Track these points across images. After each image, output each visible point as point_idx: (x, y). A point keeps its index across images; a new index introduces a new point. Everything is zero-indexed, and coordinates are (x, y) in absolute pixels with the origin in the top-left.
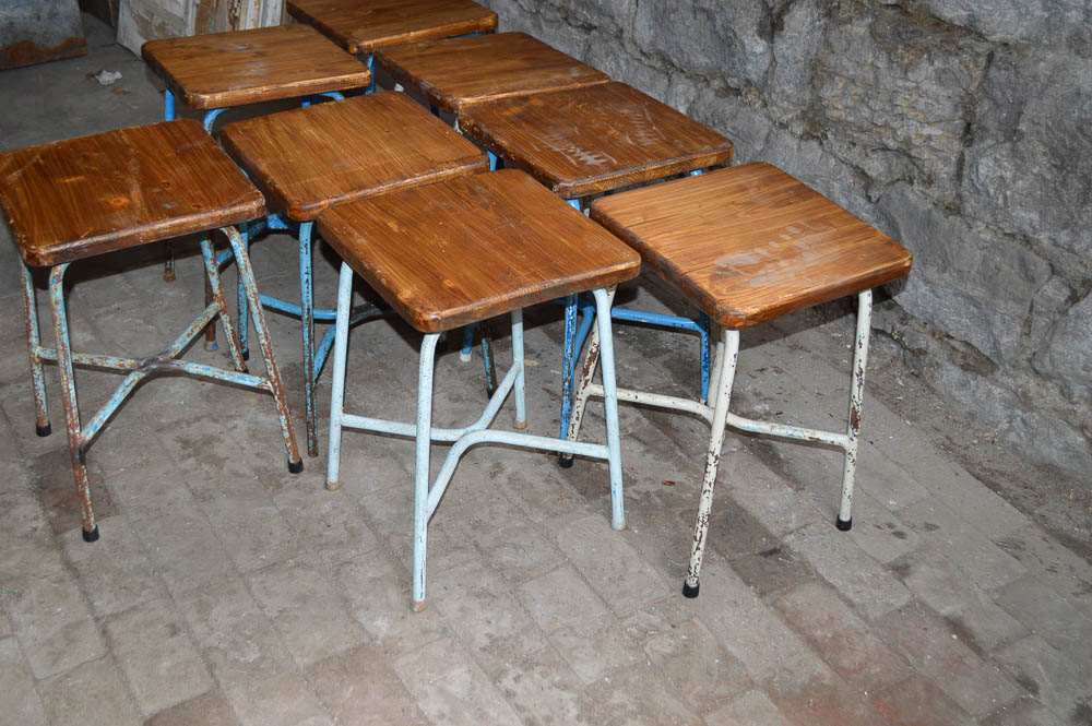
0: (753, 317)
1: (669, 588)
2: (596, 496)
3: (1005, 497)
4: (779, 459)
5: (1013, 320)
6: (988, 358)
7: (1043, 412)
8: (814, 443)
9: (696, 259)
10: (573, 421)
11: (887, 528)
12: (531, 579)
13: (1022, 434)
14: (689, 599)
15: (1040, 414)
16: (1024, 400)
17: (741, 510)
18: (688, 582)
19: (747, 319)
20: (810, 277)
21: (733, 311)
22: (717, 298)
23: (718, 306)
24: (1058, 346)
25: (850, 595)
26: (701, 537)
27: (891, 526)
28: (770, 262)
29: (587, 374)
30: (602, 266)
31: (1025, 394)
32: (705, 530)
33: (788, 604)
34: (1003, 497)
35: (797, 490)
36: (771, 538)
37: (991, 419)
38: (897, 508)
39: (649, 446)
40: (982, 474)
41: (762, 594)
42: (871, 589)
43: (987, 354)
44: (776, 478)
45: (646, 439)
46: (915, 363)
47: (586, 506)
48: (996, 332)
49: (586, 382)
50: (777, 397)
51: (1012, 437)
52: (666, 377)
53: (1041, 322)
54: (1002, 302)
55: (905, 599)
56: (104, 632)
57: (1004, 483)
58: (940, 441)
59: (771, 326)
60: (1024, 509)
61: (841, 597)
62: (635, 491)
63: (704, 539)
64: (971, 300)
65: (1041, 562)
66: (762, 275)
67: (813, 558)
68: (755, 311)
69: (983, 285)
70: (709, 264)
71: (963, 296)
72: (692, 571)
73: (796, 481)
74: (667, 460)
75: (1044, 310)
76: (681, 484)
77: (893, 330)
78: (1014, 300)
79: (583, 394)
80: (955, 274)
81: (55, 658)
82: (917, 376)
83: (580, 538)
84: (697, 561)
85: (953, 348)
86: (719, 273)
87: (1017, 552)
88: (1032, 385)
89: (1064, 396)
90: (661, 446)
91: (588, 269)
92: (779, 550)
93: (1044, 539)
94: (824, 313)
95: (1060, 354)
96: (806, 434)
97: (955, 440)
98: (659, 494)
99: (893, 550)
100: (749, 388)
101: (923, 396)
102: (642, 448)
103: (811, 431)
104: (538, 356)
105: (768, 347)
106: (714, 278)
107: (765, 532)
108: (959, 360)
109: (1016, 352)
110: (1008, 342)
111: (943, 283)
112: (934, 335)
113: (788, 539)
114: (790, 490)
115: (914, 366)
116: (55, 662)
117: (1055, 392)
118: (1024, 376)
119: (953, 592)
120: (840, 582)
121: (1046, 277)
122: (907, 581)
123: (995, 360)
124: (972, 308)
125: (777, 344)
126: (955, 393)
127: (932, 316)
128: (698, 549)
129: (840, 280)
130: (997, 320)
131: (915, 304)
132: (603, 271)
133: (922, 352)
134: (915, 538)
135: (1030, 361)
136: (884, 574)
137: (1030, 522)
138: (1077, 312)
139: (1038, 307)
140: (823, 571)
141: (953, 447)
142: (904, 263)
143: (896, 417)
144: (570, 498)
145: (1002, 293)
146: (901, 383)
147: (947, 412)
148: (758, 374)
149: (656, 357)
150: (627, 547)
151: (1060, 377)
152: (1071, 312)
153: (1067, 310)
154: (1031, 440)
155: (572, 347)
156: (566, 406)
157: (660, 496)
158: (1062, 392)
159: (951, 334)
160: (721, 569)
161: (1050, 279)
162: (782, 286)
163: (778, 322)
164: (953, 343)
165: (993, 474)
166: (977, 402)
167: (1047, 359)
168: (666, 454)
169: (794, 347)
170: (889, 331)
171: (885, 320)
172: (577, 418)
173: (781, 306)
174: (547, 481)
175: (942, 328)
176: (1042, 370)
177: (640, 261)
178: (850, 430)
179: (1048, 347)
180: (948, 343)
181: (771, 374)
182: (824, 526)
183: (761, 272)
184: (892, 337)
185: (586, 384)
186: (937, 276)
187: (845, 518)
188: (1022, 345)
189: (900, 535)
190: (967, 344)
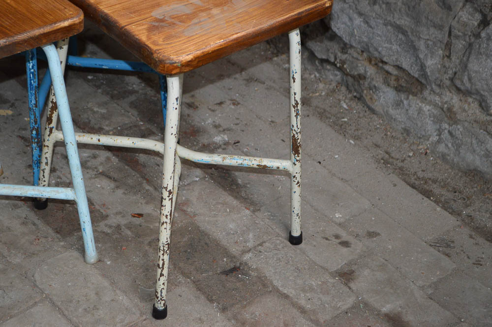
0: (188, 64)
1: (139, 312)
2: (70, 233)
3: (437, 202)
4: (237, 185)
5: (435, 44)
6: (417, 80)
7: (466, 124)
8: (263, 170)
9: (134, 12)
10: (43, 166)
11: (333, 239)
12: (11, 317)
13: (450, 145)
14: (159, 321)
15: (463, 126)
16: (449, 114)
17: (204, 234)
18: (156, 305)
19: (182, 65)
20: (240, 23)
21: (169, 59)
22: (154, 48)
23: (155, 55)
24: (473, 66)
25: (302, 302)
26: (163, 264)
27: (337, 237)
28: (202, 11)
29: (51, 123)
30: (46, 24)
31: (450, 110)
32: (166, 257)
33: (248, 316)
34: (435, 202)
35: (254, 211)
36: (232, 257)
37: (423, 133)
38: (342, 220)
39: (118, 183)
40: (417, 183)
41: (224, 310)
42: (321, 296)
43: (416, 76)
44: (235, 202)
45: (116, 176)
46: (356, 87)
47: (62, 243)
48: (421, 56)
49: (51, 129)
50: (234, 127)
51: (441, 148)
52: (133, 117)
53: (459, 45)
54: (425, 29)
55: (350, 301)
57: (436, 189)
58: (380, 157)
59: (229, 62)
60: (453, 211)
61: (295, 305)
62: (106, 225)
63: (166, 266)
64: (399, 29)
65: (468, 258)
66: (196, 24)
67: (269, 272)
68: (189, 57)
69: (408, 15)
70: (147, 16)
71: (392, 25)
72: (159, 295)
73: (252, 203)
74: (135, 194)
75: (460, 34)
76: (149, 215)
77: (336, 59)
78: (435, 26)
79: (50, 141)
80: (384, 6)
82: (359, 99)
83: (56, 274)
84: (162, 286)
85: (388, 72)
86: (157, 24)
87: (448, 251)
88: (455, 100)
89: (483, 109)
90: (130, 181)
91: (32, 28)
92: (239, 268)
93: (471, 237)
94: (276, 47)
95: (476, 72)
96: (254, 162)
97: (393, 155)
98: (129, 227)
99: (340, 258)
100: (210, 121)
101: (364, 116)
102: (113, 185)
103: (258, 159)
104: (13, 106)
105: (227, 82)
106: (151, 29)
107: (226, 252)
108: (393, 82)
109: (439, 72)
110: (432, 64)
111: (374, 15)
112: (370, 61)
113: (247, 257)
114: (248, 212)
115: (355, 90)
117: (475, 105)
118: (448, 93)
119: (392, 291)
120: (293, 292)
121: (461, 4)
122: (352, 285)
123: (423, 81)
124: (400, 36)
125: (235, 78)
126: (392, 111)
127: (367, 45)
128: (162, 275)
129: (267, 23)
130: (421, 45)
131: (352, 35)
132: (47, 29)
133: (361, 77)
134: (358, 246)
135: (452, 80)
136: (331, 281)
137: (459, 223)
138: (488, 34)
139: (455, 32)
140: (277, 283)
141: (391, 160)
142: (324, 4)
143: (341, 137)
144: (46, 237)
145: (424, 20)
146: (345, 106)
147: (386, 130)
148: (216, 107)
149: (124, 98)
150: (100, 278)
151: (478, 92)
152: (483, 35)
153: (479, 33)
154: (457, 150)
155: (36, 98)
156: (36, 152)
157: (129, 228)
158: (480, 105)
159: (385, 59)
160: (186, 290)
161: (464, 5)
162: (214, 33)
163: (234, 57)
164: (387, 67)
165: (426, 183)
166: (409, 118)
167: (466, 77)
168: (134, 189)
169: (250, 80)
170: (332, 60)
171: (328, 50)
172: (47, 164)
173: (213, 52)
174: (23, 223)
175: (376, 54)
176: (462, 88)
177: (82, 17)
178: (293, 156)
179: (466, 66)
180: (382, 68)
181: (229, 107)
182: (278, 242)
183: (195, 21)
184: (335, 65)
185: (51, 131)
186: (369, 8)
187: (296, 233)
188: (444, 67)
189: (345, 244)
190: (399, 68)
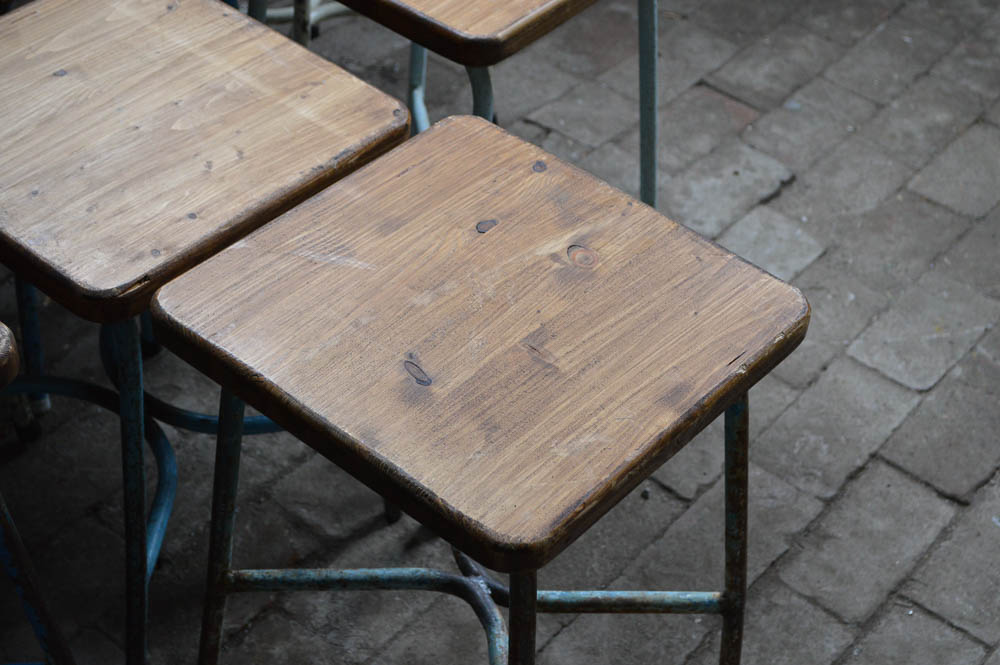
116: (949, 650)
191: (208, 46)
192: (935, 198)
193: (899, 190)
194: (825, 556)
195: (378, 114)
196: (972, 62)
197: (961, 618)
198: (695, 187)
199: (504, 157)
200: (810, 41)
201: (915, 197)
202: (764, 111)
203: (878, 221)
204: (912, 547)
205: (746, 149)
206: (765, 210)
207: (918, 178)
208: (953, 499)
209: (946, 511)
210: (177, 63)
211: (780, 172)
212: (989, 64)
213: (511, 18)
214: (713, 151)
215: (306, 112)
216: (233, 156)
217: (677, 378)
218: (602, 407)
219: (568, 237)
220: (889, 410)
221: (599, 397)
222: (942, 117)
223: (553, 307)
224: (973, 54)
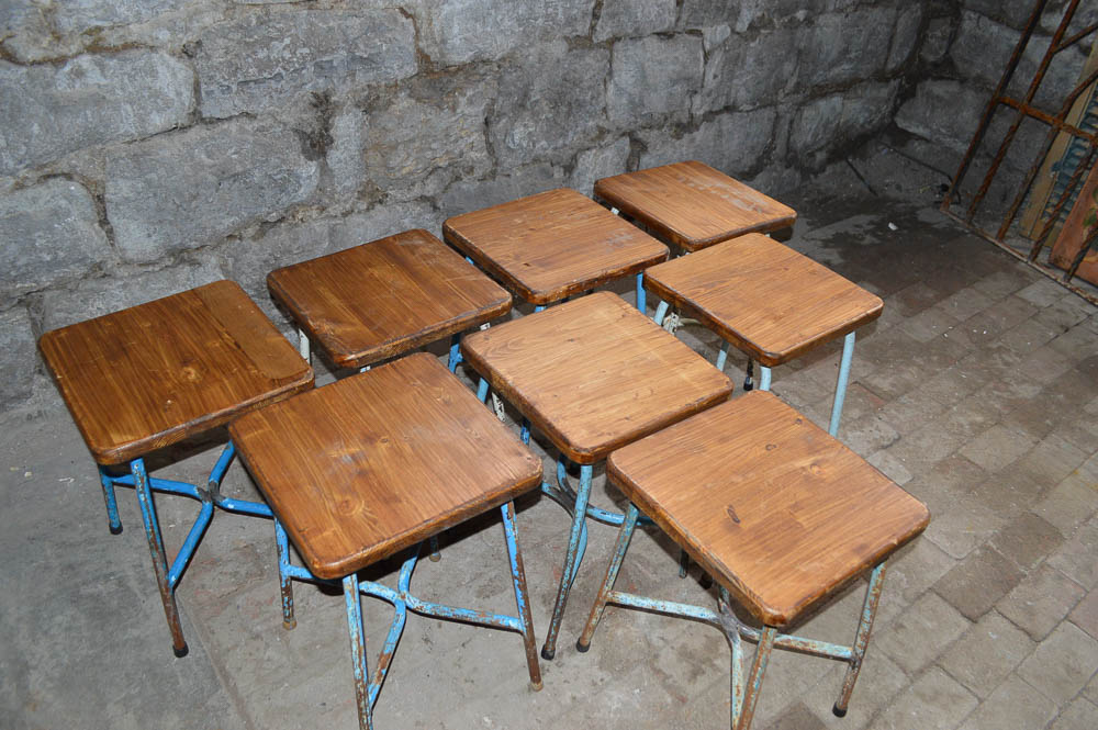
56: (921, 672)
81: (955, 698)
116: (960, 697)
191: (640, 337)
192: (972, 460)
193: (953, 453)
194: (900, 637)
195: (719, 383)
196: (996, 393)
197: (967, 682)
198: (849, 434)
199: (781, 414)
200: (914, 370)
201: (962, 458)
202: (887, 401)
203: (943, 466)
204: (946, 640)
205: (876, 419)
206: (883, 451)
207: (964, 448)
208: (969, 618)
209: (965, 623)
210: (626, 343)
211: (893, 434)
212: (1005, 395)
213: (788, 345)
214: (859, 418)
215: (684, 376)
216: (649, 392)
217: (861, 541)
218: (824, 549)
219: (812, 459)
220: (941, 567)
221: (823, 543)
222: (979, 419)
223: (802, 494)
224: (996, 388)
